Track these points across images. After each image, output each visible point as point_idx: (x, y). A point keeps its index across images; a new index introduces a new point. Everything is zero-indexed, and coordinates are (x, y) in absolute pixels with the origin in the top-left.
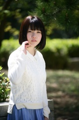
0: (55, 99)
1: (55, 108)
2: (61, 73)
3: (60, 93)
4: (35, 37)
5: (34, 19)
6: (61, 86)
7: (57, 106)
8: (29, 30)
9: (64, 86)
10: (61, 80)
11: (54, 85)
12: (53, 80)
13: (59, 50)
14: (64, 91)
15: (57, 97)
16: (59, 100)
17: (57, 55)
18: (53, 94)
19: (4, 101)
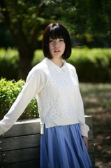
0: (94, 116)
1: (94, 126)
2: (101, 86)
3: (100, 109)
4: (57, 46)
5: (55, 27)
6: (102, 101)
7: (96, 123)
8: (51, 40)
9: (105, 101)
10: (101, 94)
11: (94, 100)
12: (93, 95)
13: (99, 61)
14: (104, 107)
15: (96, 113)
16: (99, 116)
17: (97, 66)
18: (93, 110)
19: (37, 117)
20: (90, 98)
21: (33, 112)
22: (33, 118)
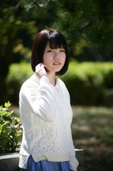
0: (86, 148)
2: (93, 110)
3: (93, 140)
4: (58, 58)
7: (89, 159)
8: (49, 50)
9: (99, 129)
10: (94, 120)
11: (85, 128)
12: (83, 122)
13: (91, 78)
14: (98, 137)
16: (91, 150)
17: (88, 84)
18: (84, 141)
19: (14, 151)
20: (79, 125)
21: (8, 144)
22: (8, 152)
